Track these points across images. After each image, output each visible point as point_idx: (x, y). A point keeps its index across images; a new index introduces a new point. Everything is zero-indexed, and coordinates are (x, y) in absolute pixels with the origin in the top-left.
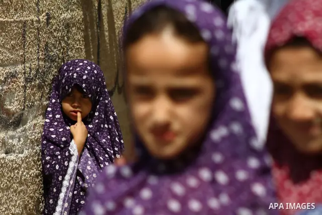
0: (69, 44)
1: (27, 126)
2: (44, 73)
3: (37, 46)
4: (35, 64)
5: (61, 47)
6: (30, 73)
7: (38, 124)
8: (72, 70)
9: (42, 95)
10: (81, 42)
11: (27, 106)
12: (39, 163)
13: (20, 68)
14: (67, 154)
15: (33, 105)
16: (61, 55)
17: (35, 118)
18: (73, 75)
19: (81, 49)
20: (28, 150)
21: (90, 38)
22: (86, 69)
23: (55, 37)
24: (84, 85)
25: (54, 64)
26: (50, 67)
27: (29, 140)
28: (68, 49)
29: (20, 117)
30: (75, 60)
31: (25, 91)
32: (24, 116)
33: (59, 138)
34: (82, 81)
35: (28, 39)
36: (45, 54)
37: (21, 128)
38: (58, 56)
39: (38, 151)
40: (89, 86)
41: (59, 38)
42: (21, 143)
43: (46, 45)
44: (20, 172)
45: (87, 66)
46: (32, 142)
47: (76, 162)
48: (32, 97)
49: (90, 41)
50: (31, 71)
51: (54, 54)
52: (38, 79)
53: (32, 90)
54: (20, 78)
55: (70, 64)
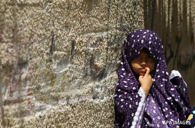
0: (135, 18)
1: (107, 79)
2: (119, 39)
3: (116, 18)
4: (114, 32)
5: (130, 19)
6: (111, 39)
7: (113, 78)
8: (139, 37)
9: (117, 56)
10: (142, 17)
11: (108, 63)
12: (112, 107)
13: (105, 34)
14: (137, 96)
15: (111, 63)
16: (129, 26)
17: (112, 73)
18: (140, 41)
19: (142, 22)
20: (106, 97)
21: (148, 14)
22: (150, 36)
23: (127, 12)
24: (150, 49)
25: (125, 32)
26: (123, 35)
27: (107, 90)
28: (134, 22)
29: (103, 71)
30: (139, 30)
31: (107, 52)
32: (105, 71)
33: (130, 87)
34: (149, 45)
35: (111, 12)
36: (120, 25)
37: (103, 80)
38: (128, 26)
39: (113, 99)
40: (154, 49)
41: (129, 13)
42: (103, 91)
43: (121, 18)
44: (101, 114)
45: (150, 34)
46: (109, 91)
47: (144, 102)
48: (111, 57)
49: (148, 17)
50: (111, 37)
51: (126, 25)
52: (116, 43)
53: (111, 51)
54: (105, 42)
55: (136, 33)
